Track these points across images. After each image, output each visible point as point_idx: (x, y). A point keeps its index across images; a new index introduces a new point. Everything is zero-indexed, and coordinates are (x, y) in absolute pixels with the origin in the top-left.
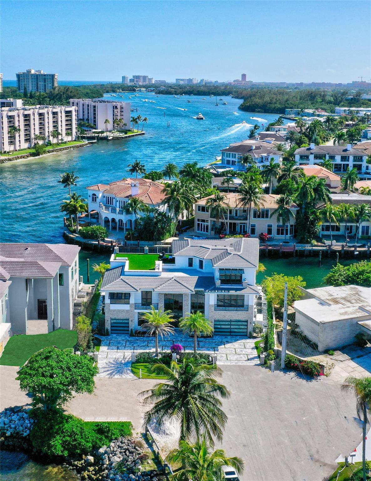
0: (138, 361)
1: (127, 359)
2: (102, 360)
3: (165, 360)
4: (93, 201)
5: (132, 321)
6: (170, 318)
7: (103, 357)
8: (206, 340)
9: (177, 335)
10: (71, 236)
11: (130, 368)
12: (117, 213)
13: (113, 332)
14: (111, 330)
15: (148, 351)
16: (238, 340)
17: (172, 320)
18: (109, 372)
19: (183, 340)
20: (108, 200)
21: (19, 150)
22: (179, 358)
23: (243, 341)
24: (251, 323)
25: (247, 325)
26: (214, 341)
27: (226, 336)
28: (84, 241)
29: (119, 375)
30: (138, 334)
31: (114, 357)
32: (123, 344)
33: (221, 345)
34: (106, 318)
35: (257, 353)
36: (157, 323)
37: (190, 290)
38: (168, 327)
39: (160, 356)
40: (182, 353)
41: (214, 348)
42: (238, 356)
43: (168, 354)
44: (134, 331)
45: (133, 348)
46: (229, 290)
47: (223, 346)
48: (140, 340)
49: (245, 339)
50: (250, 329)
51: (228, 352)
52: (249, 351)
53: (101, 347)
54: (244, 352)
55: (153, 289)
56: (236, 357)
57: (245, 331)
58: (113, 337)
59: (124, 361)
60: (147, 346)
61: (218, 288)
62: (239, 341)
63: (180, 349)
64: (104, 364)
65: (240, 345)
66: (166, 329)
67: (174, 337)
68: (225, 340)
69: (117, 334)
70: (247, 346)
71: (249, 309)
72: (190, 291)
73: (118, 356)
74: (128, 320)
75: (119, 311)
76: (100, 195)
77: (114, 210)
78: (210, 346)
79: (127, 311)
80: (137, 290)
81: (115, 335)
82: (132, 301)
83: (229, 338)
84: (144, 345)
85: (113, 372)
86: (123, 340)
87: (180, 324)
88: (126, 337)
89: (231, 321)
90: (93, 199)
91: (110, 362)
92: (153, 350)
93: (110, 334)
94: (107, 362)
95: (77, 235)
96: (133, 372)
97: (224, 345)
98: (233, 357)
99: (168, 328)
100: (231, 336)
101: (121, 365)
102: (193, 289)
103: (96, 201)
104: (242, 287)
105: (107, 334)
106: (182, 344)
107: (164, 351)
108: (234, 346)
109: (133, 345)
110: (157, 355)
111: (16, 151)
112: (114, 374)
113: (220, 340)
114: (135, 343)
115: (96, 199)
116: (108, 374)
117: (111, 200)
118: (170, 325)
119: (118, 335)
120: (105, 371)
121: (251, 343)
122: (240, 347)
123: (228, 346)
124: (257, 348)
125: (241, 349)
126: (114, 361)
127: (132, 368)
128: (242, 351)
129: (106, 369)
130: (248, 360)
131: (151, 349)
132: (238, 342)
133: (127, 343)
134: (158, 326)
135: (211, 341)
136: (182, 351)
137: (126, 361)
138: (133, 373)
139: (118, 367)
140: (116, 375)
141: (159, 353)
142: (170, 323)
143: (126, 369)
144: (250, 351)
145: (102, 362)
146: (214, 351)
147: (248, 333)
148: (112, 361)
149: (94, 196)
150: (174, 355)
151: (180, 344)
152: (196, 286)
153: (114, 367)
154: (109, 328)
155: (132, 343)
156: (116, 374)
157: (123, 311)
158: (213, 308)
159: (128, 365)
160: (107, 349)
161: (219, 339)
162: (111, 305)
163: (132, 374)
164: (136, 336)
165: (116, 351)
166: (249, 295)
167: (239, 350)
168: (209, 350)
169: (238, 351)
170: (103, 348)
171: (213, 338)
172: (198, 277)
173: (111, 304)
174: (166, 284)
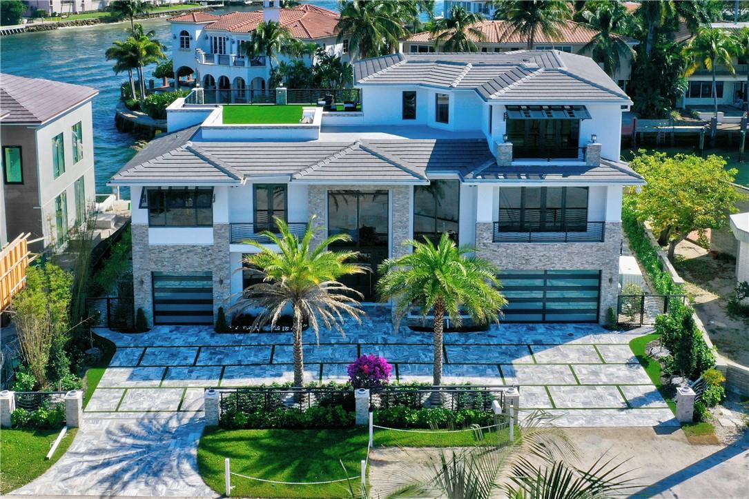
0: (227, 423)
1: (190, 415)
2: (97, 420)
3: (329, 417)
4: (182, 46)
5: (221, 282)
6: (347, 261)
7: (106, 407)
8: (468, 338)
9: (371, 325)
10: (129, 115)
11: (194, 452)
12: (231, 64)
13: (160, 319)
14: (156, 313)
15: (268, 382)
16: (570, 336)
17: (354, 269)
18: (107, 471)
19: (392, 340)
20: (216, 43)
21: (81, 13)
22: (378, 405)
23: (591, 339)
24: (611, 280)
25: (598, 288)
26: (495, 341)
27: (531, 325)
28: (155, 124)
29: (147, 483)
30: (242, 322)
31: (145, 406)
32: (186, 358)
33: (522, 355)
34: (135, 275)
35: (649, 381)
36: (297, 278)
37: (414, 175)
38: (339, 296)
39: (311, 401)
40: (392, 388)
41: (499, 365)
42: (588, 392)
43: (341, 393)
44: (228, 314)
45: (218, 370)
46: (541, 172)
47: (527, 358)
48: (245, 347)
49: (595, 333)
50: (608, 298)
51: (550, 379)
52: (621, 373)
53: (107, 370)
54: (604, 379)
55: (291, 175)
56: (582, 396)
57: (592, 306)
58: (156, 338)
59: (179, 420)
60: (270, 364)
61: (503, 167)
62: (578, 341)
63: (384, 374)
64: (98, 437)
65: (585, 353)
66: (331, 301)
67: (360, 331)
68: (529, 338)
69: (173, 327)
70: (610, 356)
71: (606, 235)
72: (411, 177)
73: (158, 402)
74: (208, 277)
75: (178, 249)
76: (198, 33)
77: (223, 60)
78: (481, 357)
79: (206, 248)
80: (236, 179)
81: (165, 330)
82: (221, 213)
83: (540, 331)
84: (256, 360)
85: (124, 471)
86: (190, 346)
87: (381, 281)
88: (203, 334)
89: (546, 276)
90: (182, 42)
91: (123, 429)
92: (288, 378)
93: (151, 325)
94: (112, 429)
95: (141, 113)
96: (203, 468)
97: (531, 353)
98: (571, 396)
99: (337, 300)
100: (547, 325)
101: (161, 440)
102: (421, 171)
103: (188, 47)
104: (584, 164)
105: (138, 325)
106: (388, 354)
107: (325, 382)
108: (565, 356)
109: (220, 360)
110: (299, 398)
111: (76, 13)
112: (126, 477)
113: (515, 340)
114: (227, 355)
115: (188, 43)
116: (102, 482)
117: (220, 43)
118: (344, 287)
119: (177, 329)
120: (95, 468)
121: (618, 345)
122: (586, 359)
123: (543, 356)
124: (643, 361)
125: (593, 367)
126: (140, 423)
127: (203, 453)
128: (595, 373)
129: (100, 458)
130: (629, 405)
131: (280, 375)
132: (573, 342)
133: (202, 355)
134: (303, 292)
135: (483, 342)
136: (392, 380)
137: (185, 421)
138: (201, 474)
139: (148, 447)
140: (132, 485)
141: (309, 389)
142: (345, 279)
143: (179, 457)
144: (624, 372)
145: (94, 427)
146: (502, 376)
147: (602, 313)
148: (132, 425)
149: (185, 37)
150: (363, 397)
151: (384, 355)
152: (431, 166)
153: (134, 446)
154: (148, 307)
155: (216, 354)
156: (134, 477)
157: (192, 249)
158: (487, 236)
159: (191, 436)
160: (127, 376)
161: (508, 334)
162: (151, 230)
163: (196, 479)
164: (236, 332)
165: (157, 383)
166: (605, 189)
167: (584, 371)
168: (482, 374)
169: (583, 373)
170: (115, 374)
171: (490, 333)
172: (435, 141)
173: (150, 226)
174: (333, 159)
